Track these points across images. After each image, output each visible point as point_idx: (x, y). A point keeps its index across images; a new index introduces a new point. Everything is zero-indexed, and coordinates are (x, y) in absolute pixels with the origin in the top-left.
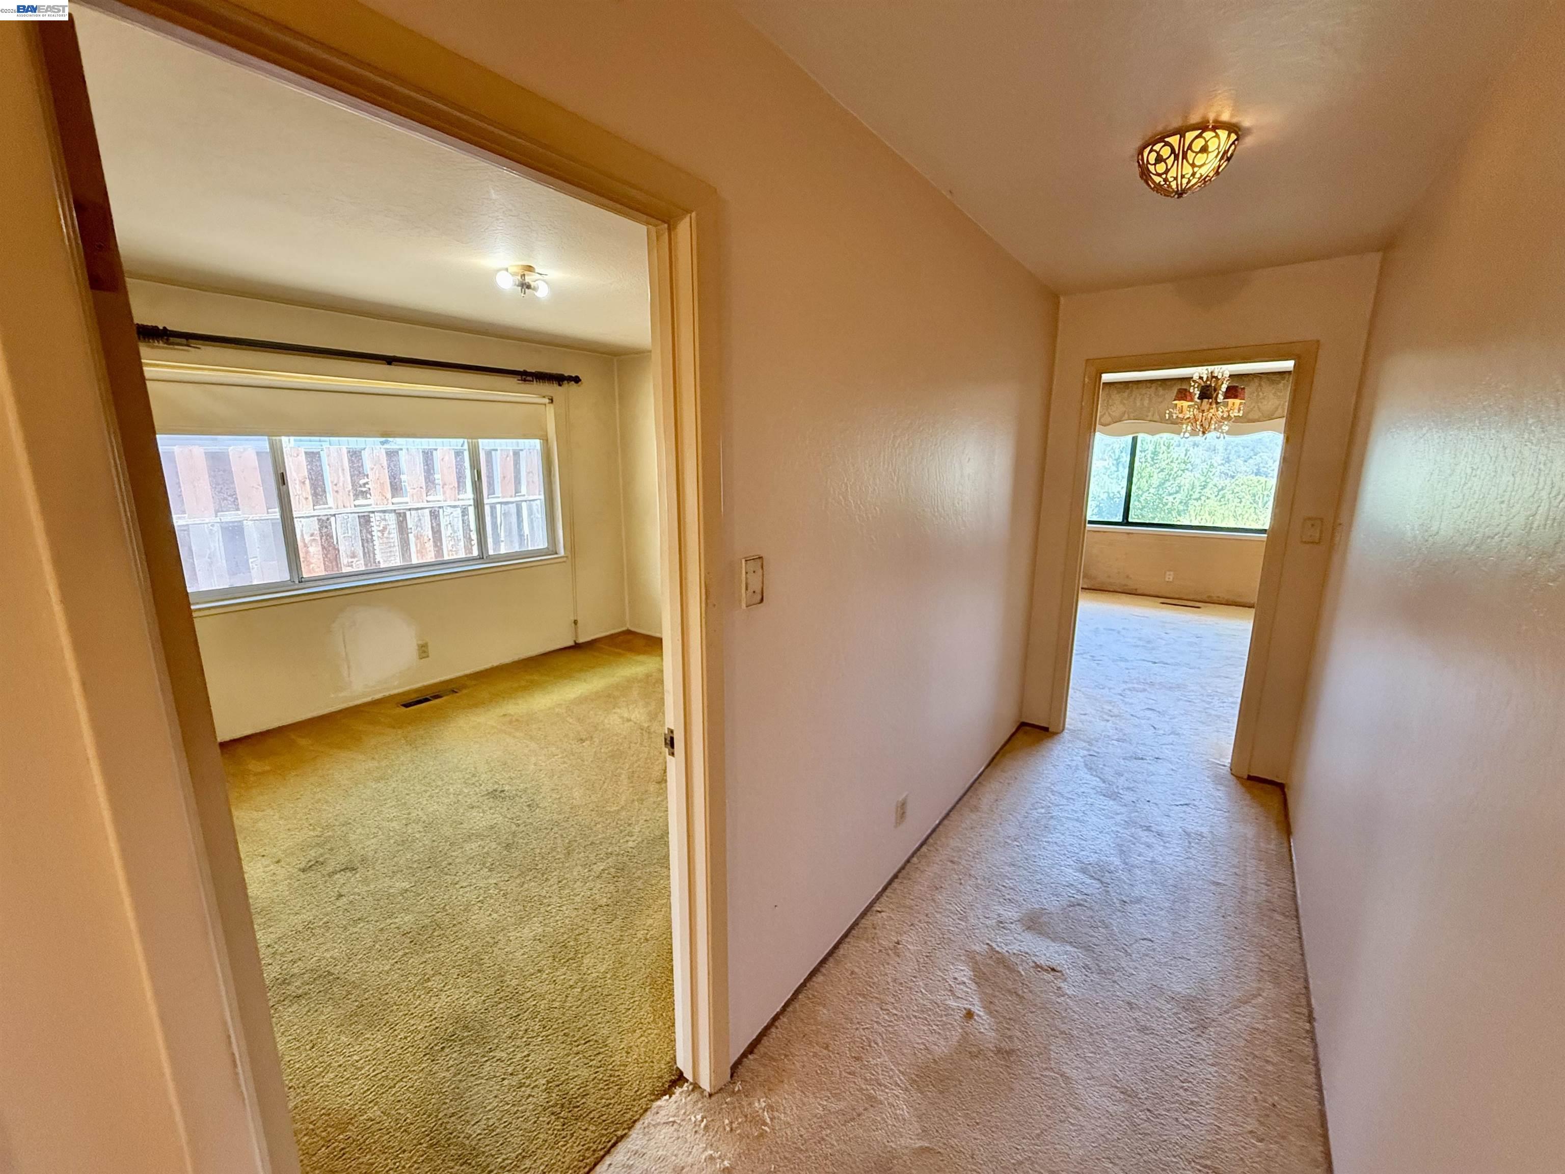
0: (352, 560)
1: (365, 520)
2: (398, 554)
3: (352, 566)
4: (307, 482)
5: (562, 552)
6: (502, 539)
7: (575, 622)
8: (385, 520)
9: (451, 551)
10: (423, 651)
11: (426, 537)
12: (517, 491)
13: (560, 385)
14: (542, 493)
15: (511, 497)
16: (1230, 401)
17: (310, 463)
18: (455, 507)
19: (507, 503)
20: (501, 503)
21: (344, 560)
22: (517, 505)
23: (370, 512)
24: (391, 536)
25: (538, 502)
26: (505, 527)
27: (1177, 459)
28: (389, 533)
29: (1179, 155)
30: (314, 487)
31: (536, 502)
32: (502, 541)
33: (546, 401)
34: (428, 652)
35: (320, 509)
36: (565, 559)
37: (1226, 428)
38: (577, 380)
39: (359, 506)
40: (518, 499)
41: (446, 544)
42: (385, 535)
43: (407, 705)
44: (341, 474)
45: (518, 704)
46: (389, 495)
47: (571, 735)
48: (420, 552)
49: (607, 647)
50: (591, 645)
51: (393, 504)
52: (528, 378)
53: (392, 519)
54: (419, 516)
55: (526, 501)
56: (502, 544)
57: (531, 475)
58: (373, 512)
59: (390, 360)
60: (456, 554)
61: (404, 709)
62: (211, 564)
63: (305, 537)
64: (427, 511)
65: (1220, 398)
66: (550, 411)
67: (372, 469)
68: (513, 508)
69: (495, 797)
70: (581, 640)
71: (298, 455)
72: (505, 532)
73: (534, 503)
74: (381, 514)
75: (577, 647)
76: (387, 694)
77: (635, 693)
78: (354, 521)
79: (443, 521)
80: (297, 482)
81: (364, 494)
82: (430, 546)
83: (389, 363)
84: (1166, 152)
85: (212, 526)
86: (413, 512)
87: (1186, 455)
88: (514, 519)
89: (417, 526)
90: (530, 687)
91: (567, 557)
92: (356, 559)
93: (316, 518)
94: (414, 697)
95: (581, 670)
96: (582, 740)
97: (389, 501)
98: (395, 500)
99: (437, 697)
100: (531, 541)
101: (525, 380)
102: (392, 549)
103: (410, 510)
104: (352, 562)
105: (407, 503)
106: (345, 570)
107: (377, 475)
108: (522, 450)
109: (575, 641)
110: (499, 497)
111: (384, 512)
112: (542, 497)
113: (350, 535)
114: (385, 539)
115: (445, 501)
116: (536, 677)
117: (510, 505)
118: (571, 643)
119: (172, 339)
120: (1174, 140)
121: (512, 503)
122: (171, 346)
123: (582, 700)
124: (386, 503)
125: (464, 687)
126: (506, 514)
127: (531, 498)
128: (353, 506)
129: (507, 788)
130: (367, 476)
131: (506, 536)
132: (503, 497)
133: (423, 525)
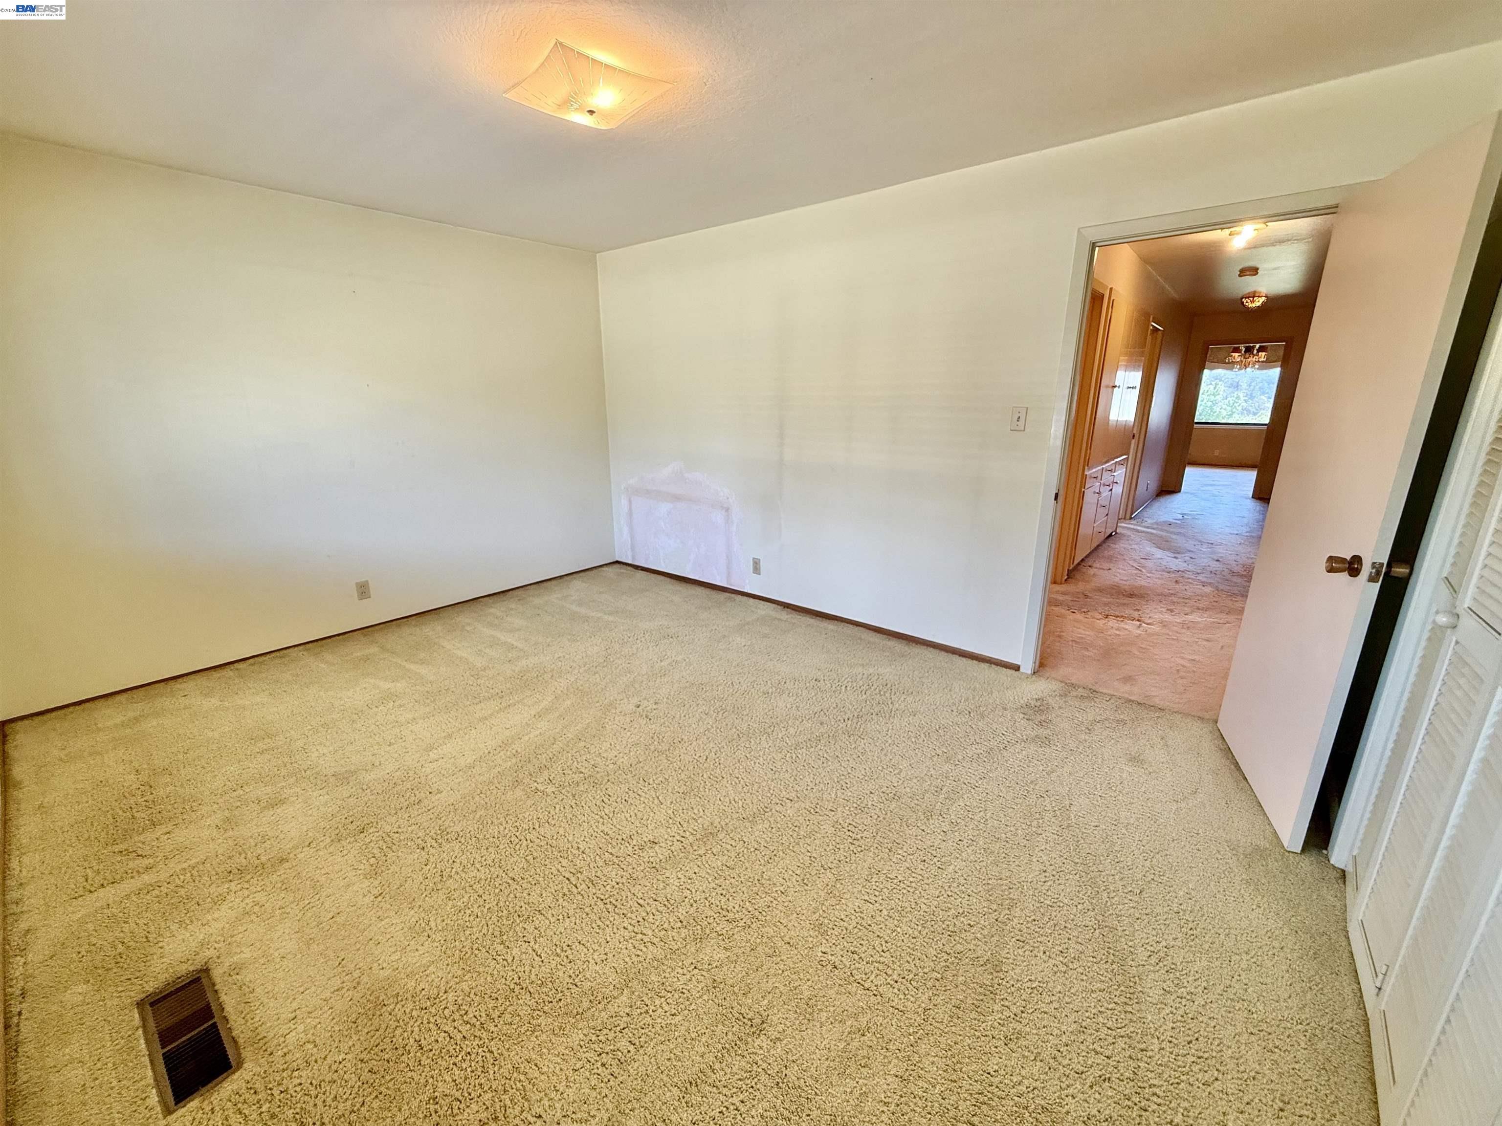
16: (1260, 353)
27: (1208, 391)
29: (1253, 302)
37: (1257, 366)
65: (1255, 352)
84: (1249, 301)
87: (1215, 388)
120: (1251, 299)
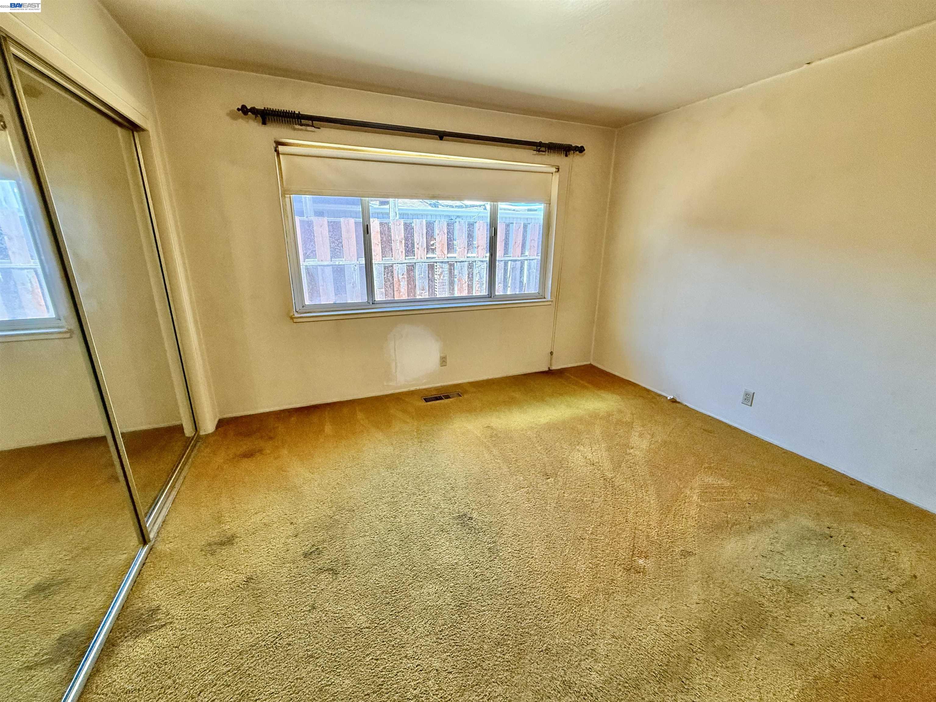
0: (422, 292)
1: (431, 267)
2: (447, 290)
3: (422, 296)
4: (403, 242)
5: (548, 297)
6: (509, 285)
7: (552, 353)
8: (442, 268)
9: (478, 290)
10: (443, 361)
11: (464, 280)
12: (522, 253)
13: (566, 156)
14: (540, 254)
15: (518, 257)
17: (406, 229)
18: (482, 261)
19: (516, 261)
20: (511, 260)
21: (418, 292)
22: (521, 262)
23: (434, 262)
24: (444, 279)
25: (535, 261)
26: (512, 277)
28: (444, 277)
30: (406, 246)
31: (534, 261)
32: (509, 287)
33: (554, 170)
34: (446, 363)
35: (408, 259)
36: (550, 303)
38: (581, 150)
39: (429, 258)
40: (522, 258)
41: (476, 286)
42: (441, 278)
43: (427, 400)
44: (421, 238)
45: (500, 418)
46: (446, 252)
47: (538, 466)
48: (460, 290)
49: (573, 377)
50: (560, 374)
51: (447, 257)
52: (543, 149)
53: (446, 266)
54: (461, 267)
55: (527, 260)
56: (509, 289)
57: (533, 241)
58: (436, 262)
59: (442, 135)
60: (480, 292)
61: (424, 403)
62: (354, 287)
63: (399, 276)
64: (466, 263)
66: (556, 179)
67: (438, 235)
68: (519, 263)
69: (463, 525)
70: (554, 368)
71: (400, 225)
72: (512, 280)
73: (532, 262)
74: (441, 264)
75: (549, 373)
76: (418, 388)
77: (598, 431)
78: (425, 267)
79: (475, 271)
80: (398, 241)
81: (433, 251)
82: (465, 286)
83: (441, 139)
85: (355, 266)
86: (458, 264)
88: (518, 272)
89: (460, 273)
90: (511, 403)
91: (552, 301)
92: (424, 291)
93: (406, 264)
94: (434, 394)
95: (552, 395)
96: (547, 476)
97: (446, 256)
98: (449, 255)
99: (447, 397)
100: (527, 287)
101: (539, 151)
102: (444, 287)
103: (456, 262)
104: (422, 293)
105: (455, 257)
106: (418, 297)
107: (441, 238)
108: (529, 224)
109: (549, 368)
110: (511, 256)
111: (442, 262)
112: (539, 258)
113: (422, 276)
114: (441, 280)
115: (478, 257)
116: (517, 395)
117: (517, 262)
118: (547, 369)
119: (303, 121)
121: (519, 260)
122: (303, 127)
123: (551, 427)
124: (443, 257)
125: (466, 392)
126: (513, 269)
127: (531, 258)
128: (426, 258)
129: (474, 516)
130: (435, 239)
131: (511, 284)
132: (513, 257)
133: (463, 272)
